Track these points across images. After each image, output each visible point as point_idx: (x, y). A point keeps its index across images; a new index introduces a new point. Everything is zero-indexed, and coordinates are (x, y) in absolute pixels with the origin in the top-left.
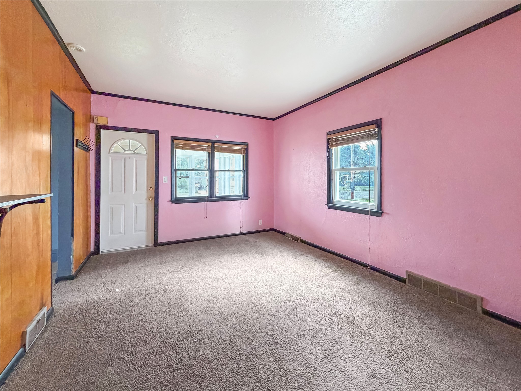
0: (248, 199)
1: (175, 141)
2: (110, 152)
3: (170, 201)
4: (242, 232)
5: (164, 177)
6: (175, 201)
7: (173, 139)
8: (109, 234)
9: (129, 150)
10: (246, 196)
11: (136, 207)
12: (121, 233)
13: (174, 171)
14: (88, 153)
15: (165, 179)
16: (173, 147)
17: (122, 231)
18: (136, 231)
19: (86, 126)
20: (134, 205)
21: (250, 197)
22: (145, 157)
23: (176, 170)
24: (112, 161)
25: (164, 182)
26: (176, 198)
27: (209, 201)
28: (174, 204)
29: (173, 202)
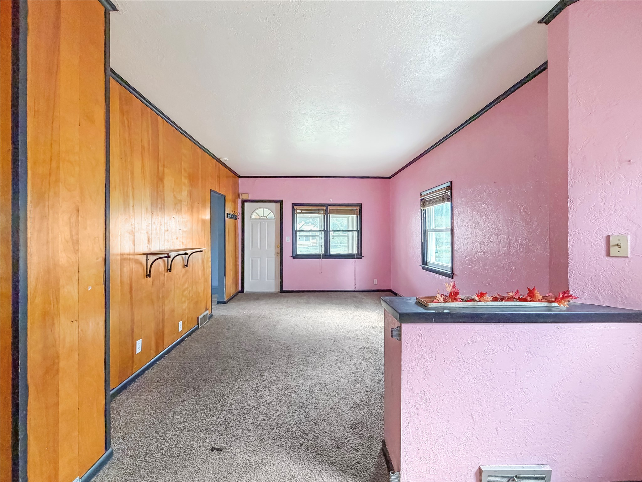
0: (361, 258)
1: (295, 207)
2: (251, 219)
3: (292, 257)
4: (355, 289)
5: (287, 237)
6: (296, 257)
7: (294, 205)
8: (251, 279)
9: (263, 216)
10: (360, 256)
11: (268, 260)
12: (257, 279)
13: (294, 232)
14: (236, 221)
15: (288, 239)
16: (294, 212)
17: (259, 278)
18: (268, 279)
19: (235, 202)
20: (266, 258)
21: (363, 257)
22: (274, 221)
23: (296, 231)
24: (252, 225)
25: (287, 241)
26: (296, 255)
27: (323, 258)
28: (294, 260)
29: (294, 258)
